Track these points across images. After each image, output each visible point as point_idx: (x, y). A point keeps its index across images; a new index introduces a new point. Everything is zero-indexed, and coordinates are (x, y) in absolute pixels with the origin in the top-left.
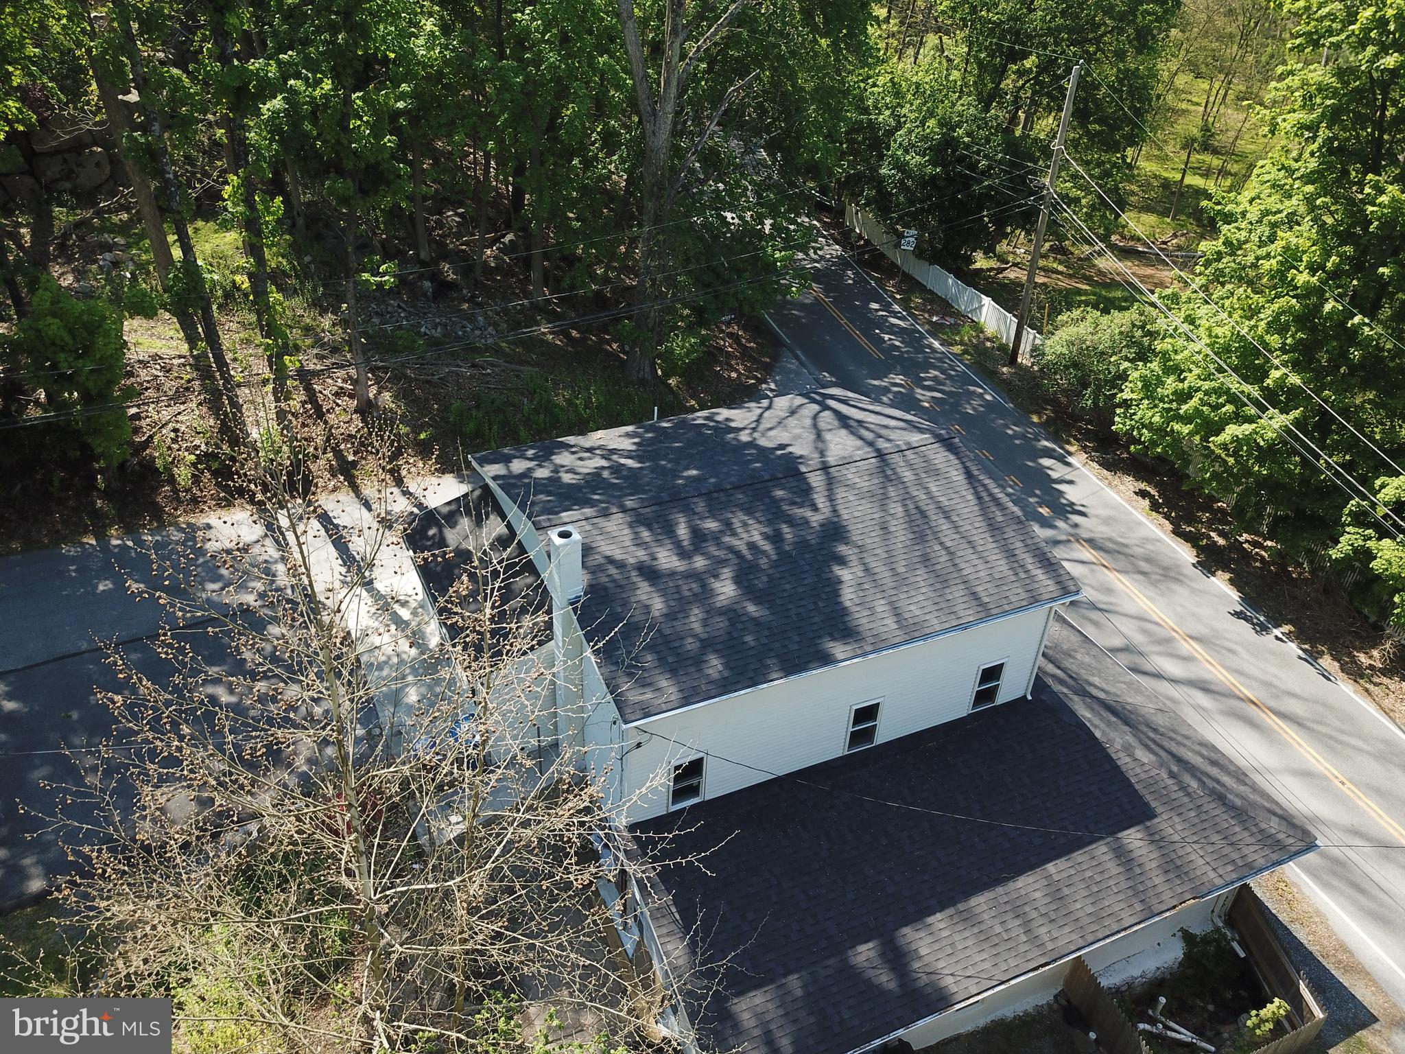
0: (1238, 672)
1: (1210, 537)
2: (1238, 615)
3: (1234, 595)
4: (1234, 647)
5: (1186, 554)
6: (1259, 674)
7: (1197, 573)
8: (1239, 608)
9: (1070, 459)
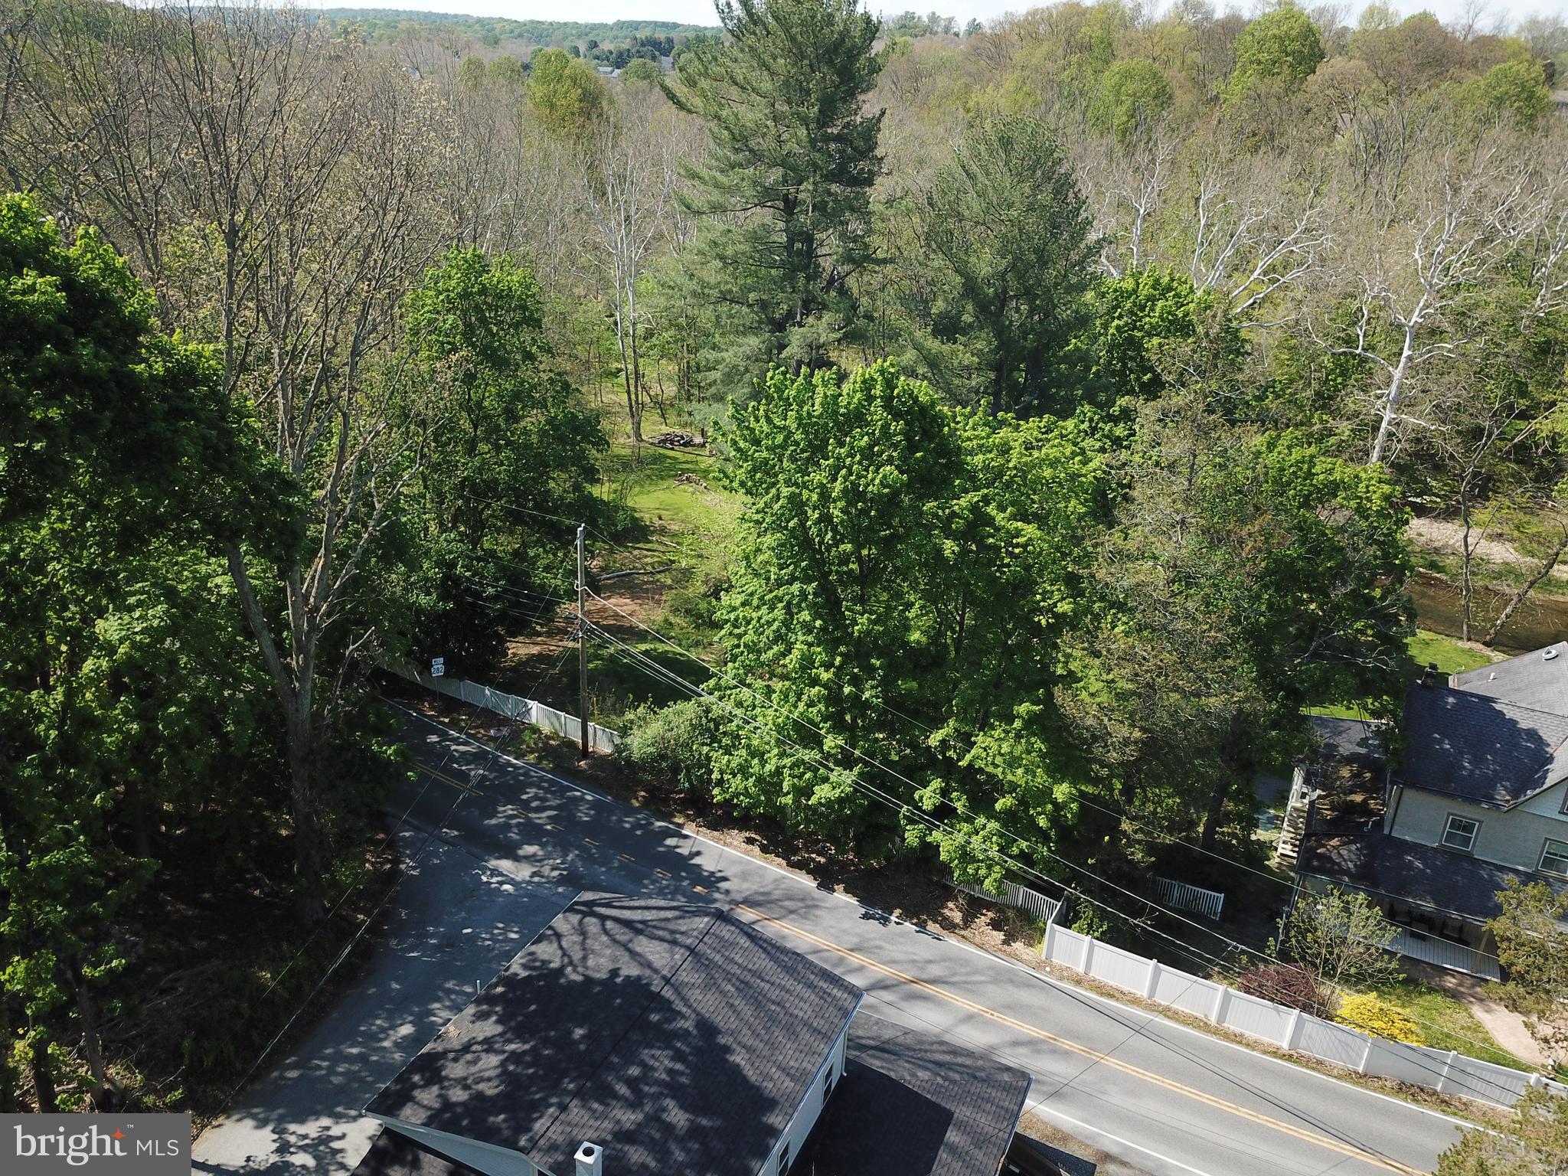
0: (892, 962)
1: (813, 860)
2: (866, 916)
3: (853, 901)
4: (878, 943)
5: (806, 882)
6: (903, 957)
7: (823, 893)
8: (863, 911)
9: (684, 832)
